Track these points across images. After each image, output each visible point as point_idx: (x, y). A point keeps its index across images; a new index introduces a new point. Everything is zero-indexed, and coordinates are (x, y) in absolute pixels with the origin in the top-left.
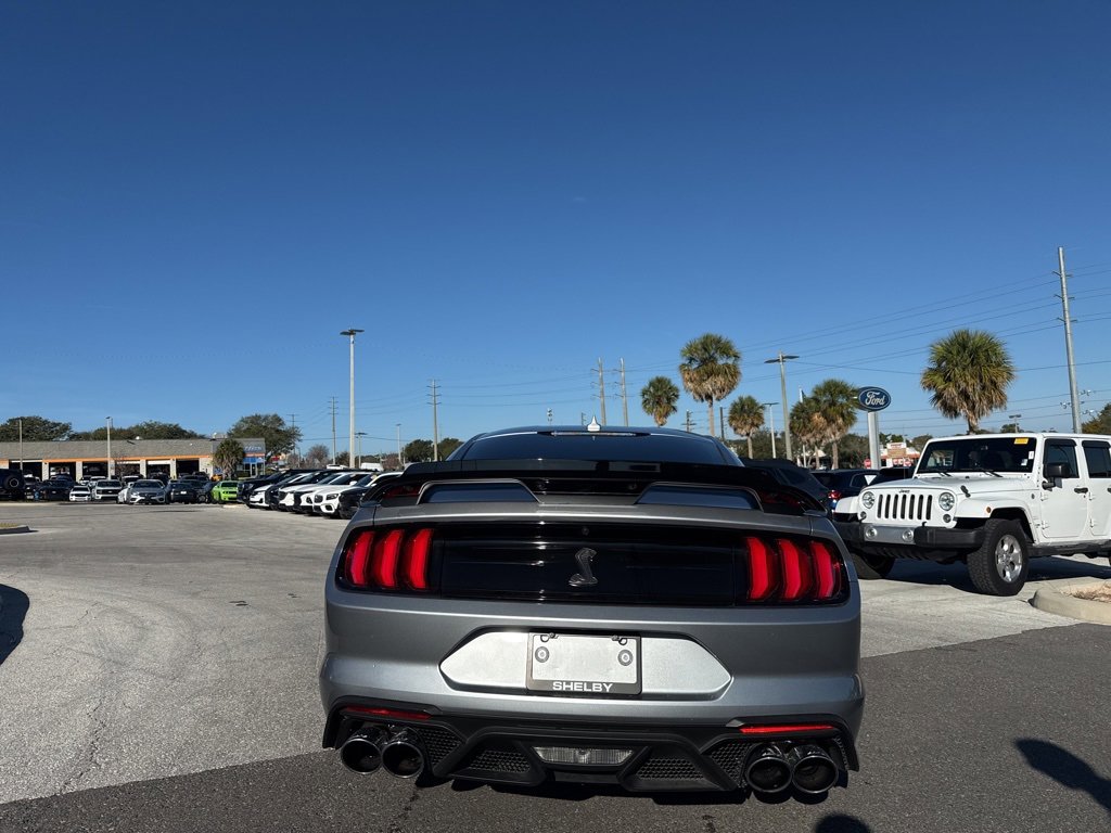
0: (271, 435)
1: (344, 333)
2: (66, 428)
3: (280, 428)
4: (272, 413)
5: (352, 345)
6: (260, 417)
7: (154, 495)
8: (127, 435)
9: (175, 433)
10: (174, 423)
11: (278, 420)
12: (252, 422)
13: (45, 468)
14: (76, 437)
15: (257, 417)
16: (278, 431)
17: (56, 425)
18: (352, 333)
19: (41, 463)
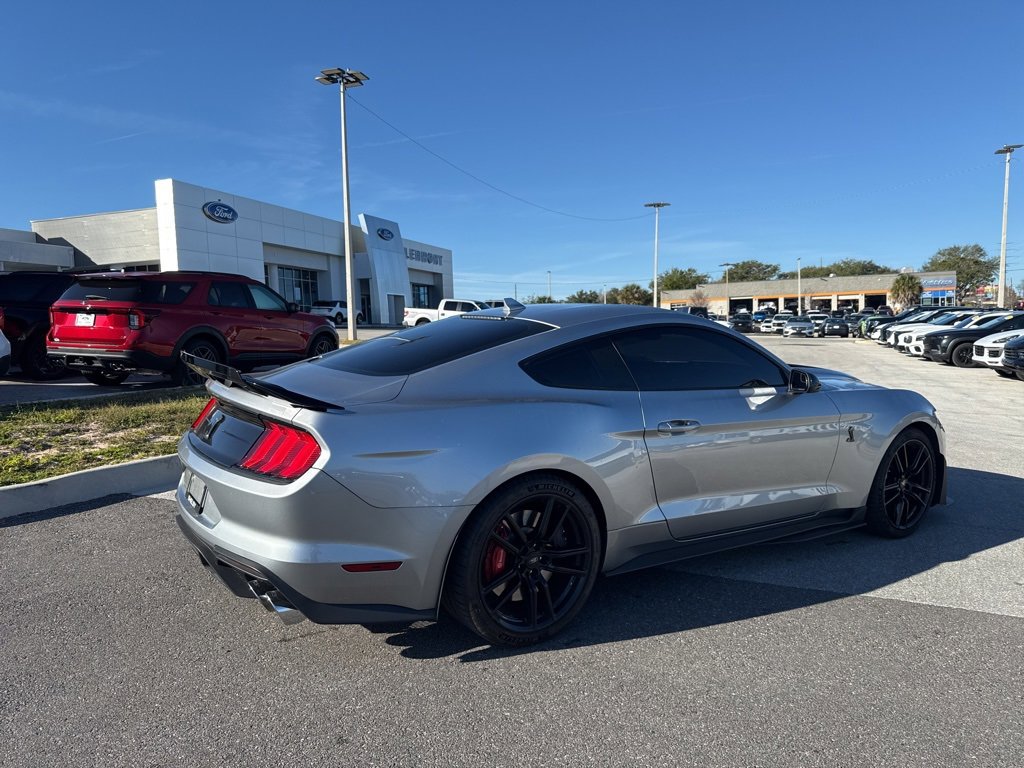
0: (969, 267)
1: (1000, 152)
2: (775, 269)
3: (982, 259)
4: (972, 244)
5: (1008, 164)
6: (959, 248)
7: (804, 329)
8: (823, 273)
9: (869, 269)
10: (868, 260)
11: (979, 250)
12: (950, 254)
13: (755, 303)
14: (784, 276)
15: (956, 249)
16: (977, 262)
17: (768, 267)
18: (1009, 150)
19: (751, 300)
